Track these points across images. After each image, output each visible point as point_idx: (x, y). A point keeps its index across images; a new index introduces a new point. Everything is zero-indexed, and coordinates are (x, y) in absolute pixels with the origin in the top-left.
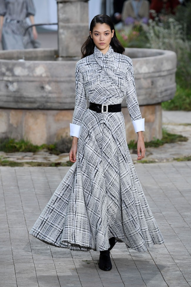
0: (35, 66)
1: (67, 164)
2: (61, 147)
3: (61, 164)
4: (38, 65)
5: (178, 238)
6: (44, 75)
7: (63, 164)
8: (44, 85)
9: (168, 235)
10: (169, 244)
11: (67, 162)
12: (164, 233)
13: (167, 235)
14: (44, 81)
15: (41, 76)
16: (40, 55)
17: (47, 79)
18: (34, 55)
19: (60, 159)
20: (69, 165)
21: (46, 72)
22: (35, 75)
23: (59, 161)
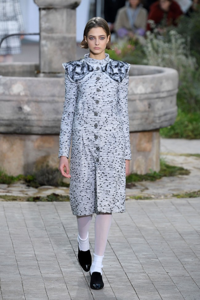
0: (12, 83)
1: (47, 198)
2: (40, 179)
3: (41, 199)
4: (16, 82)
5: (176, 289)
6: (21, 94)
7: (42, 199)
8: (22, 106)
9: (165, 284)
10: (166, 296)
11: (48, 196)
12: (160, 283)
13: (163, 285)
14: (23, 101)
15: (19, 95)
16: (17, 70)
17: (26, 99)
18: (11, 70)
19: (39, 192)
20: (50, 200)
21: (24, 90)
22: (12, 93)
23: (38, 195)
